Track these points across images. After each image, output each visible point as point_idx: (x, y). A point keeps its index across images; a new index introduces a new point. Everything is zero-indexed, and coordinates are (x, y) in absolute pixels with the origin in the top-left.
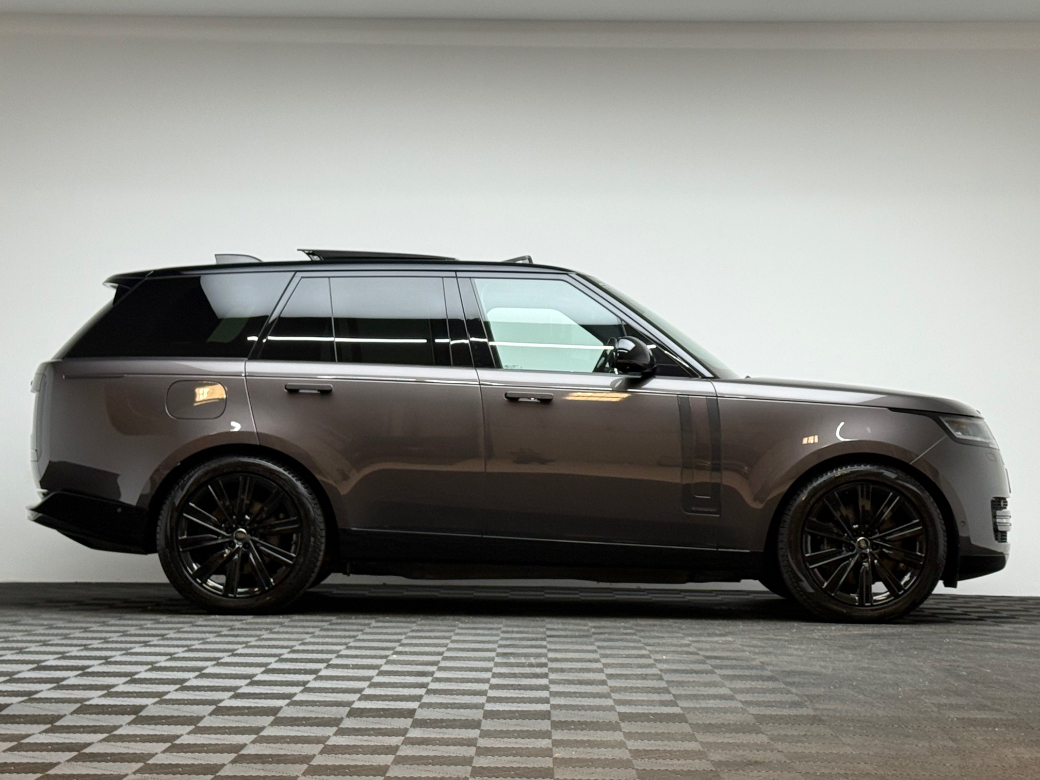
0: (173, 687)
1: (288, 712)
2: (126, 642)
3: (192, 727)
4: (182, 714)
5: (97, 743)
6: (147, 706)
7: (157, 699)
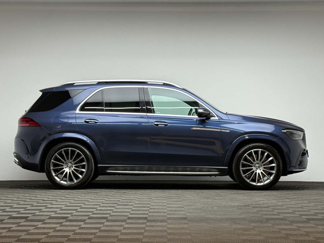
0: (37, 211)
1: (71, 218)
2: (24, 198)
3: (42, 222)
4: (39, 219)
5: (14, 227)
6: (30, 216)
7: (32, 215)
